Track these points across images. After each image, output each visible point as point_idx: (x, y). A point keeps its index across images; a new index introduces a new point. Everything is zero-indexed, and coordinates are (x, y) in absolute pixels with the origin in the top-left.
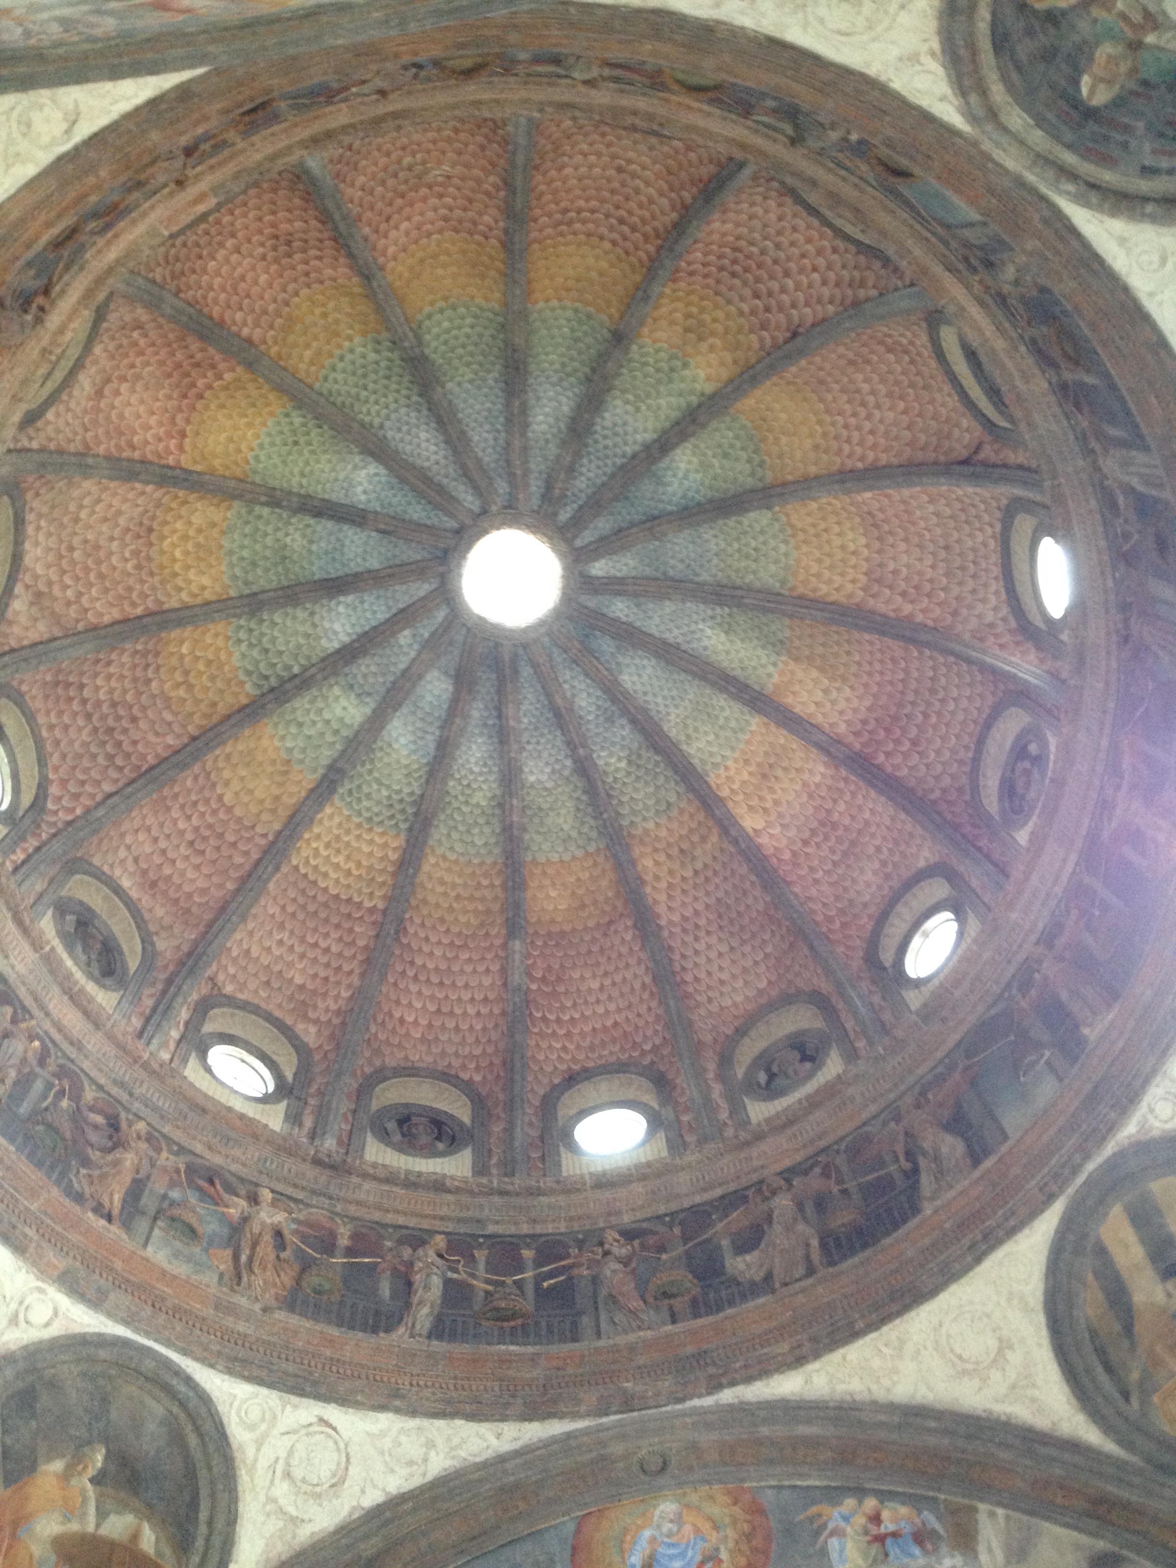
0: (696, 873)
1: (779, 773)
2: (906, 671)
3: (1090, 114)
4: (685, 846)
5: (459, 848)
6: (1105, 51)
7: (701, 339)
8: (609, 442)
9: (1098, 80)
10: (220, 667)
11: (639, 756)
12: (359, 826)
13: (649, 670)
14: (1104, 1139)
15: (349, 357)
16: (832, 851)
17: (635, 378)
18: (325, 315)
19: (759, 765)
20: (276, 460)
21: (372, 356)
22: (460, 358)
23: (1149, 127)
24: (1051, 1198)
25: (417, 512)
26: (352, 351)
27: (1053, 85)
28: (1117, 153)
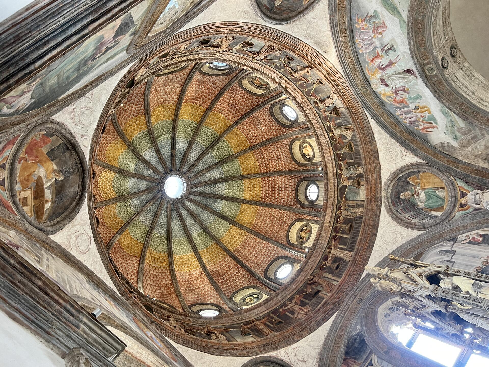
1: (186, 266)
3: (399, 198)
6: (409, 192)
8: (215, 189)
9: (404, 195)
11: (161, 237)
13: (177, 227)
15: (208, 130)
17: (233, 185)
18: (217, 121)
19: (183, 261)
21: (210, 134)
23: (404, 206)
27: (399, 190)
28: (396, 206)
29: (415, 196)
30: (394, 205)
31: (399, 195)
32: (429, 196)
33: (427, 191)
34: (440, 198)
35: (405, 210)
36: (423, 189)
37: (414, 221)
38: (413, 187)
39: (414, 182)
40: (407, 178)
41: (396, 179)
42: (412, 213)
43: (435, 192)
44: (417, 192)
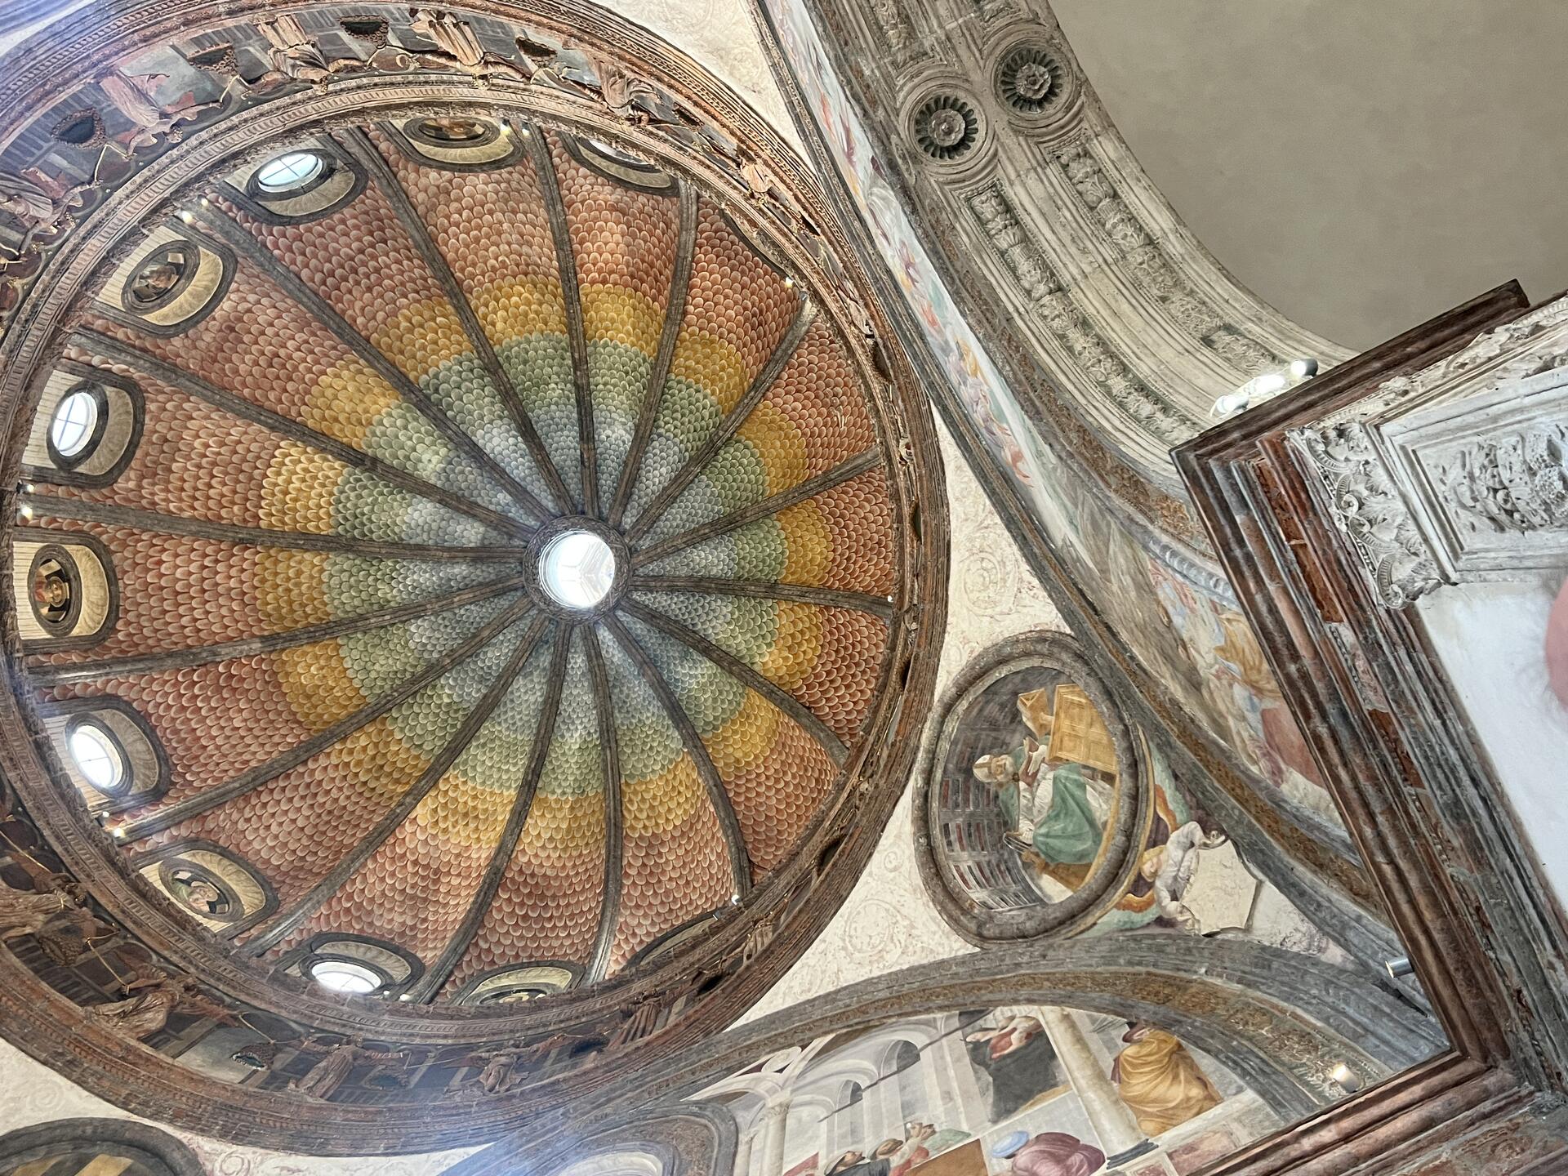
0: (365, 783)
1: (472, 826)
2: (583, 890)
3: (968, 772)
4: (387, 769)
5: (334, 581)
6: (1007, 760)
7: (790, 648)
8: (700, 611)
9: (988, 766)
10: (434, 352)
12: (331, 494)
13: (532, 699)
14: (192, 1129)
15: (700, 396)
16: (413, 886)
18: (723, 369)
19: (475, 808)
20: (610, 360)
21: (706, 413)
22: (726, 480)
23: (972, 814)
24: (124, 1106)
25: (606, 482)
26: (705, 397)
27: (977, 739)
28: (950, 803)
29: (1022, 785)
30: (944, 798)
31: (972, 759)
32: (1064, 800)
33: (1062, 772)
34: (1091, 823)
35: (972, 834)
36: (1055, 762)
37: (977, 894)
38: (1026, 742)
39: (1034, 720)
40: (1015, 694)
41: (981, 687)
42: (984, 856)
43: (1082, 787)
44: (1031, 770)
